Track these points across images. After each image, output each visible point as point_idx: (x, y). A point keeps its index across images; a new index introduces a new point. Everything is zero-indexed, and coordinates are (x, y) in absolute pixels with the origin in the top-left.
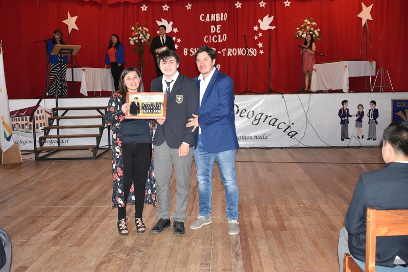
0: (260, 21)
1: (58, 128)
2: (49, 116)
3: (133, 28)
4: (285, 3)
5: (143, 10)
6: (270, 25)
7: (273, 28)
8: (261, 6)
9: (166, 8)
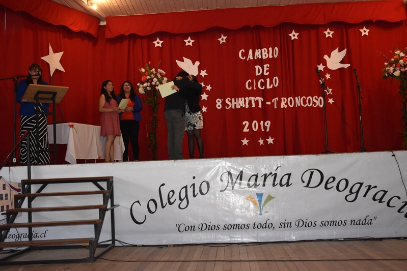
0: (326, 57)
1: (30, 211)
2: (17, 193)
3: (143, 70)
4: (361, 30)
5: (157, 45)
6: (342, 62)
7: (347, 66)
8: (327, 36)
9: (189, 42)
